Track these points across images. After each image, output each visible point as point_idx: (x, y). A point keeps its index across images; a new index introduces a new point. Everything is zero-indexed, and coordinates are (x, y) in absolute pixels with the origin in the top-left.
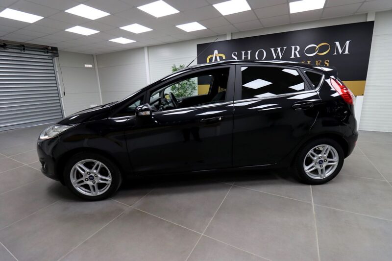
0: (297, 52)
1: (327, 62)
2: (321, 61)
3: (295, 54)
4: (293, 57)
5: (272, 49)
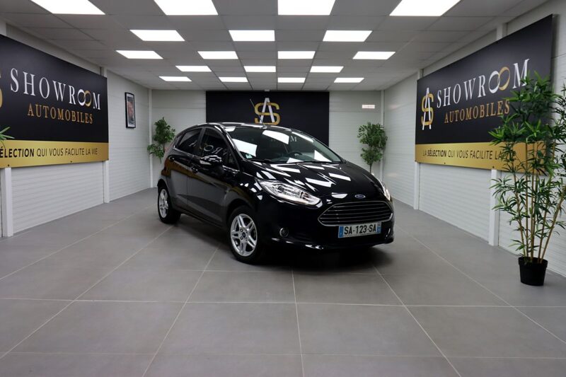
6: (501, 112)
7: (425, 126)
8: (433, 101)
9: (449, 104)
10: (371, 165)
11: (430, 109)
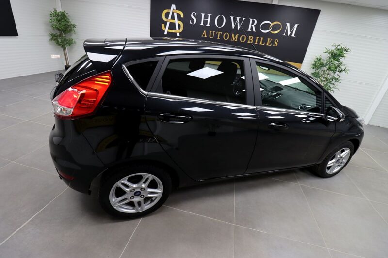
0: (253, 26)
1: (277, 41)
2: (272, 39)
3: (252, 27)
4: (249, 30)
5: (232, 18)
6: (269, 44)
7: (168, 32)
8: (182, 16)
9: (208, 25)
10: (64, 49)
11: (176, 21)
